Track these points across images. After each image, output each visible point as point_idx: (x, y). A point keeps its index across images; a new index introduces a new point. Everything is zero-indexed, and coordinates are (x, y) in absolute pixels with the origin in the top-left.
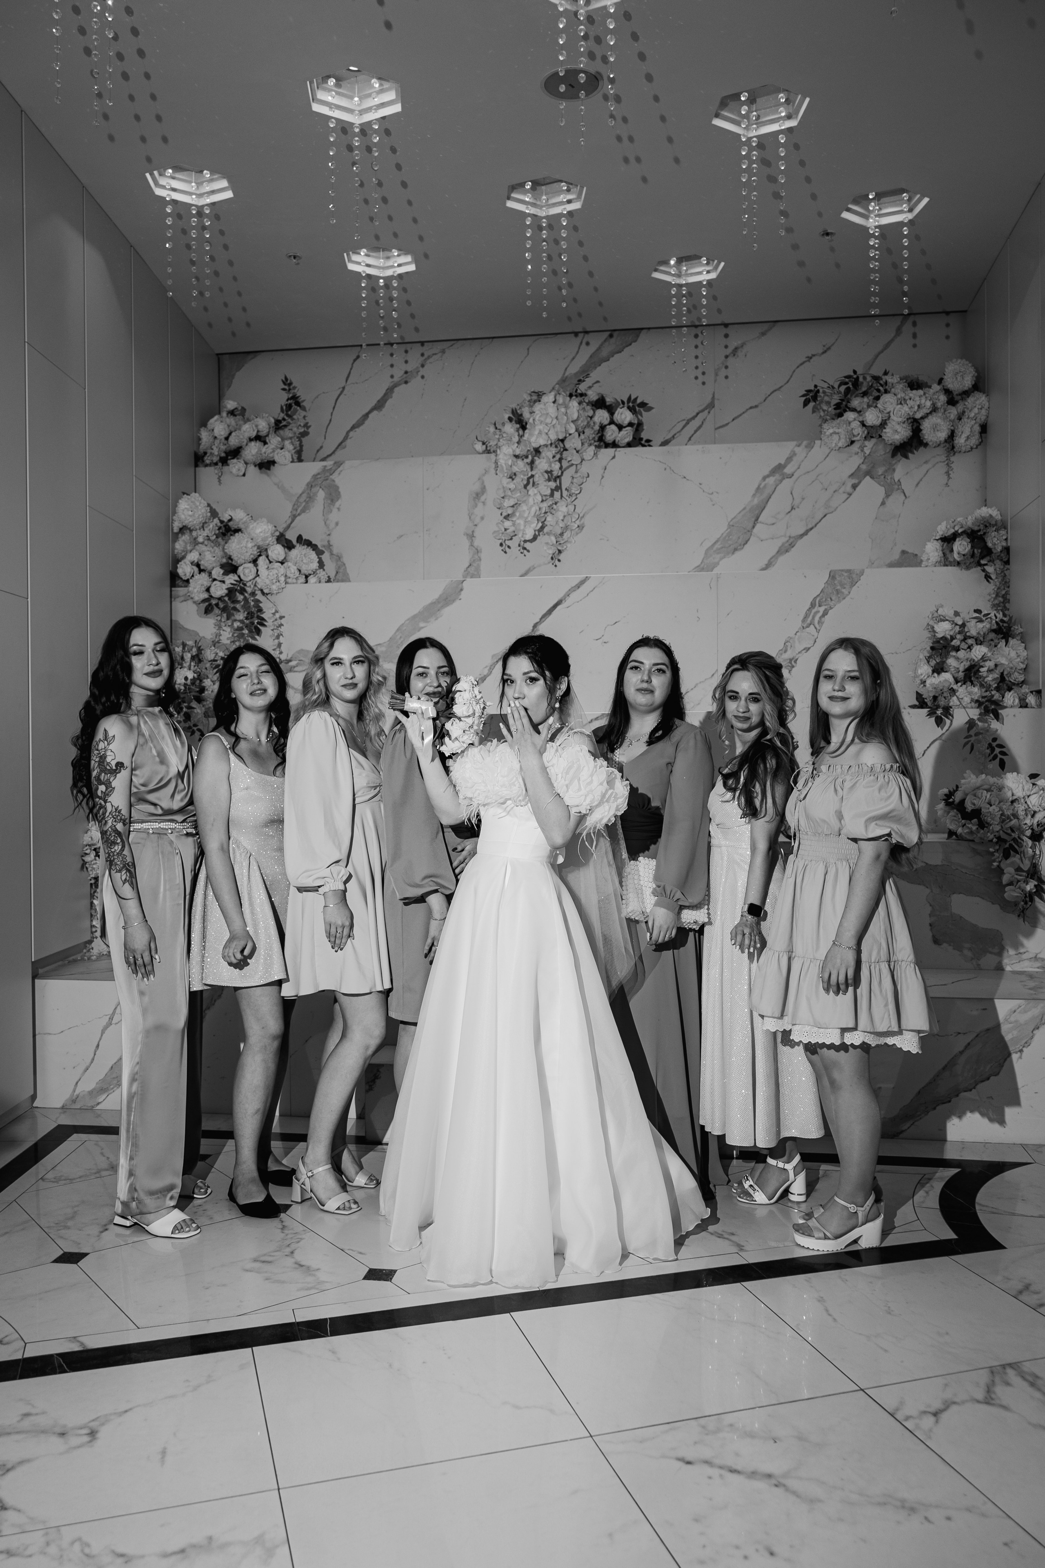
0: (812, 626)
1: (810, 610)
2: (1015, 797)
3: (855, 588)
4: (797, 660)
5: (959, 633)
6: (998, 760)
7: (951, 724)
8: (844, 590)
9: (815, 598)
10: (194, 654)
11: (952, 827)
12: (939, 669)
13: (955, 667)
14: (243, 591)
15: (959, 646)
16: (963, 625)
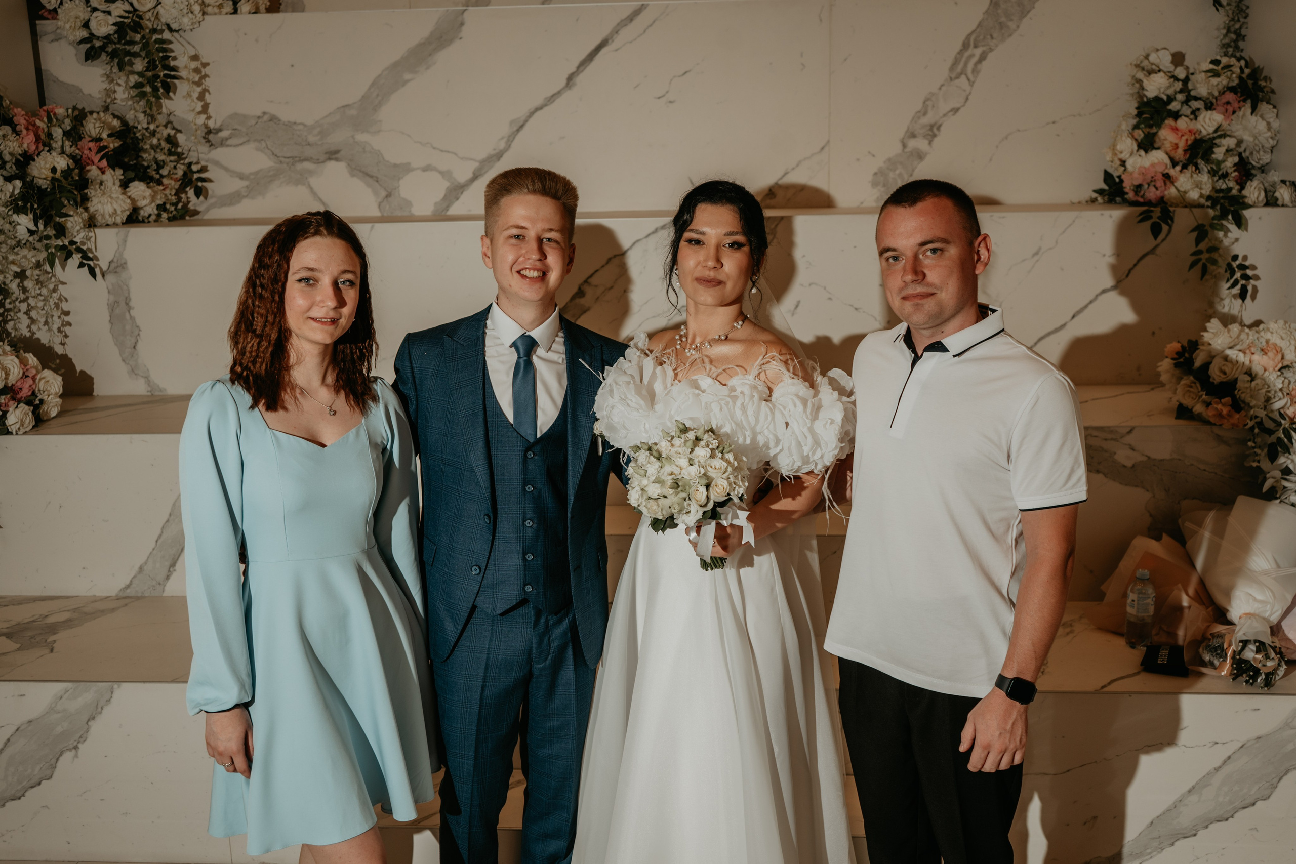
0: (963, 77)
1: (961, 52)
2: (1286, 363)
3: (1026, 20)
4: (940, 126)
5: (1181, 91)
6: (1239, 286)
7: (1169, 231)
8: (1010, 24)
9: (969, 35)
10: (69, 128)
11: (1187, 402)
12: (1147, 144)
13: (1171, 142)
14: (137, 26)
15: (1178, 111)
16: (1186, 81)
